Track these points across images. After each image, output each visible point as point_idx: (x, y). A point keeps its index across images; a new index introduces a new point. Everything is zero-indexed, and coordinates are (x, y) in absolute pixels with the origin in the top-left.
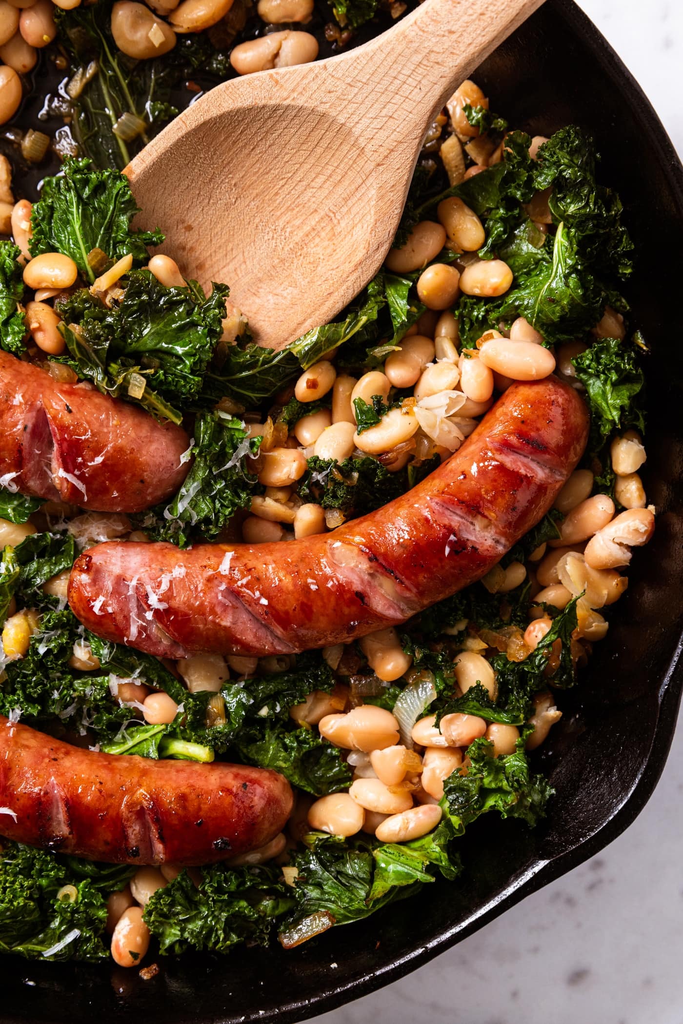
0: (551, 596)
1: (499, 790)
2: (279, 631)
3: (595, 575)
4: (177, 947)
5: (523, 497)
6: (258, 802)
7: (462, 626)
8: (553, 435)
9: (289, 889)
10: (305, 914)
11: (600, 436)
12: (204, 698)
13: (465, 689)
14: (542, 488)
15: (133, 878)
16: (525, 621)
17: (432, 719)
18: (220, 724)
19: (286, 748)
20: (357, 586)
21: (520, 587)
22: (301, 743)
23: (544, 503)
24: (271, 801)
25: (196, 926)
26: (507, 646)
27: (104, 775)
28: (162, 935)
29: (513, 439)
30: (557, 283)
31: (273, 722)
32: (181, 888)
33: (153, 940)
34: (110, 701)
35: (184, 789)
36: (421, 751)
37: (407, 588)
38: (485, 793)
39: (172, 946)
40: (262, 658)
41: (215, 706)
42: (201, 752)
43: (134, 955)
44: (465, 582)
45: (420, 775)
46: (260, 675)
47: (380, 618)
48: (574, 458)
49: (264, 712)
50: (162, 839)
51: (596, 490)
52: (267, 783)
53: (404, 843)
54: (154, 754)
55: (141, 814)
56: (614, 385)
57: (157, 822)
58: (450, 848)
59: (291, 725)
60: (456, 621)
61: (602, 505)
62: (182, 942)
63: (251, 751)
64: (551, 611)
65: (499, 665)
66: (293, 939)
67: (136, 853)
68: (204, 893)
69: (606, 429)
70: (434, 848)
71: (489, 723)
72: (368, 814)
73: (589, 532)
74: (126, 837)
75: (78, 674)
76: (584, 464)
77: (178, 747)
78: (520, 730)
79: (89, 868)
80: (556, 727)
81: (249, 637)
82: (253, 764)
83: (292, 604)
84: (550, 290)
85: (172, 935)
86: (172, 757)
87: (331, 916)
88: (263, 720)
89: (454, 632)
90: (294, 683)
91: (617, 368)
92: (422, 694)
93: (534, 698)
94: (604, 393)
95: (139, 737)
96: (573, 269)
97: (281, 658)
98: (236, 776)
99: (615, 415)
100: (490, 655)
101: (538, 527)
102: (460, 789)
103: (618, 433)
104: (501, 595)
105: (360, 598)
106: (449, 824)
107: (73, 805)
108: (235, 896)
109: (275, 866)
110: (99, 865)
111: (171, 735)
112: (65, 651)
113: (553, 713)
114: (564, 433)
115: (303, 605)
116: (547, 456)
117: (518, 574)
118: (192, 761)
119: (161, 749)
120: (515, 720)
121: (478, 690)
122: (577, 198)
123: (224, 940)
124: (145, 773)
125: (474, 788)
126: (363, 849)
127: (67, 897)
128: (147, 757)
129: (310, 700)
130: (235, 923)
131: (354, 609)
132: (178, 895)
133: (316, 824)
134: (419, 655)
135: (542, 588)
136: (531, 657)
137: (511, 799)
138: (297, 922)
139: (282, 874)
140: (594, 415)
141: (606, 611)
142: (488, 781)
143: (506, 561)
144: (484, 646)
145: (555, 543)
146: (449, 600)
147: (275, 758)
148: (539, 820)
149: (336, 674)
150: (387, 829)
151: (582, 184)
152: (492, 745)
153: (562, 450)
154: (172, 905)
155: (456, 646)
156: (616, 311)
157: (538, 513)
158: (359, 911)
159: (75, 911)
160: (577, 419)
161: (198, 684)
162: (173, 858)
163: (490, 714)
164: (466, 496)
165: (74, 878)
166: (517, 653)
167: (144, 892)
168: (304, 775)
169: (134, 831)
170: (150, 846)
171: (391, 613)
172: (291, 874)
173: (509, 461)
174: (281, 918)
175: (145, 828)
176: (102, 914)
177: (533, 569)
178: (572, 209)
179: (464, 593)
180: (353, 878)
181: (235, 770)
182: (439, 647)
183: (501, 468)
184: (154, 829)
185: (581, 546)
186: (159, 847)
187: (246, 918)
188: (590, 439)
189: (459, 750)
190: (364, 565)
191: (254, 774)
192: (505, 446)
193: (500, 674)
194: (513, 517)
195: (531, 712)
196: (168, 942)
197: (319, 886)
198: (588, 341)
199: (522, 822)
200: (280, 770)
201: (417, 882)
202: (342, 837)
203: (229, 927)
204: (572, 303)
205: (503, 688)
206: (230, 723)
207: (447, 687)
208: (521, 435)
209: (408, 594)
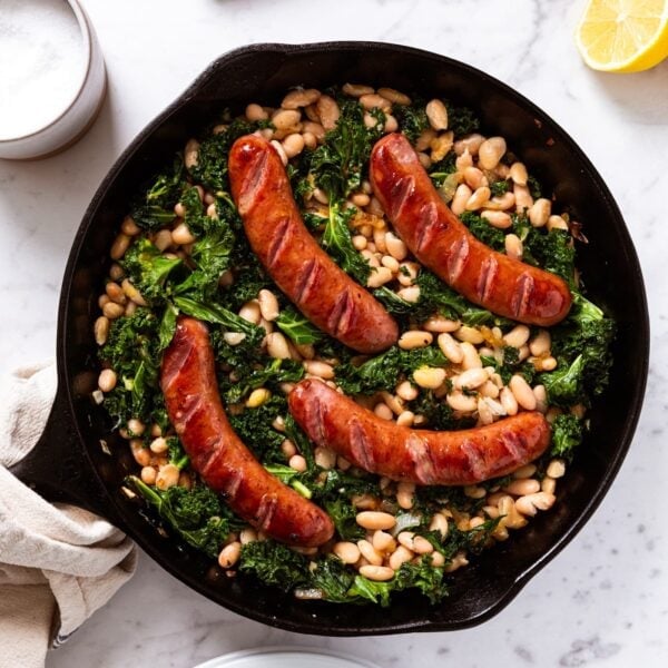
0: (490, 510)
1: (426, 581)
2: (371, 459)
3: (515, 512)
4: (248, 571)
5: (503, 462)
6: (320, 528)
7: (445, 502)
8: (531, 442)
9: (309, 572)
10: (313, 587)
11: (549, 454)
12: (321, 469)
13: (432, 529)
14: (514, 463)
15: (244, 530)
16: (473, 515)
17: (412, 535)
18: (321, 484)
19: (342, 511)
20: (415, 459)
21: (478, 500)
22: (350, 512)
23: (511, 469)
24: (324, 530)
25: (263, 565)
26: (459, 521)
27: (263, 479)
28: (244, 561)
29: (514, 435)
30: (567, 380)
31: (342, 497)
32: (265, 545)
33: (240, 561)
34: (280, 448)
35: (293, 504)
36: (398, 544)
37: (435, 472)
38: (418, 578)
39: (246, 569)
40: (354, 465)
41: (323, 475)
42: (307, 493)
43: (229, 563)
44: (458, 483)
45: (391, 554)
46: (347, 473)
47: (416, 477)
48: (534, 457)
49: (342, 490)
50: (271, 520)
51: (534, 477)
52: (327, 522)
53: (369, 579)
54: (286, 482)
55: (269, 504)
56: (569, 437)
57: (274, 511)
58: (392, 593)
59: (349, 502)
60: (445, 498)
61: (533, 485)
62: (253, 569)
63: (327, 505)
64: (487, 517)
65: (452, 528)
66: (300, 594)
67: (257, 520)
68: (274, 554)
69: (554, 453)
70: (385, 589)
71: (435, 550)
72: (361, 556)
73: (522, 492)
74: (257, 510)
75: (273, 429)
76: (535, 463)
77: (298, 485)
78: (446, 560)
79: (230, 514)
80: (462, 568)
81: (357, 455)
82: (325, 510)
83: (383, 451)
84: (562, 381)
85: (250, 564)
86: (292, 487)
87: (324, 593)
88: (339, 493)
89: (440, 502)
90: (361, 485)
91: (574, 430)
92: (413, 521)
93: (460, 550)
94: (562, 437)
95: (285, 471)
96: (577, 377)
97: (362, 469)
98: (316, 511)
99: (562, 449)
100: (450, 520)
101: (502, 478)
102: (408, 570)
103: (558, 458)
104: (469, 498)
105: (413, 465)
106: (397, 583)
107: (244, 484)
108: (286, 563)
109: (307, 560)
110: (236, 515)
111: (297, 477)
112: (274, 416)
113: (464, 561)
114: (536, 445)
115: (388, 454)
116: (524, 450)
117: (481, 493)
118: (300, 493)
119: (291, 481)
120: (446, 555)
121: (438, 533)
122: (597, 350)
123: (271, 578)
124: (279, 488)
125: (415, 573)
126: (350, 573)
127: (215, 521)
128: (282, 481)
129: (364, 496)
130: (279, 575)
131: (408, 468)
132: (263, 548)
133: (336, 551)
134: (418, 505)
135: (488, 505)
136: (469, 532)
137: (431, 587)
138: (308, 588)
139: (309, 564)
140: (552, 444)
141: (510, 530)
142: (423, 574)
143: (480, 485)
144: (451, 516)
145: (504, 489)
146: (446, 487)
147: (335, 513)
148: (436, 603)
149: (380, 491)
150: (365, 570)
151: (602, 346)
152: (432, 559)
153: (533, 450)
154: (258, 550)
155: (437, 509)
156: (584, 405)
157: (506, 472)
158: (337, 598)
159: (215, 530)
160: (545, 442)
161: (321, 460)
162: (268, 533)
163: (437, 546)
164: (482, 448)
165: (222, 515)
166: (463, 527)
167: (246, 538)
168: (343, 528)
169: (262, 509)
170: (264, 520)
171: (422, 478)
172: (313, 566)
173: (507, 443)
174: (299, 584)
175: (267, 511)
176: (225, 537)
177: (489, 495)
178: (591, 353)
179: (454, 488)
180: (341, 583)
181: (317, 508)
182: (430, 505)
183: (502, 444)
184: (270, 513)
185: (516, 497)
186: (268, 522)
187: (285, 574)
188: (544, 454)
189: (416, 555)
190: (422, 451)
191: (324, 515)
192: (509, 436)
193: (450, 532)
194: (496, 467)
195: (454, 556)
196: (246, 565)
197: (324, 578)
198: (566, 411)
199: (428, 599)
200: (334, 519)
201: (370, 599)
202: (344, 562)
203: (276, 575)
204: (569, 393)
205: (449, 539)
206: (325, 486)
207: (425, 524)
208: (518, 435)
209: (433, 474)
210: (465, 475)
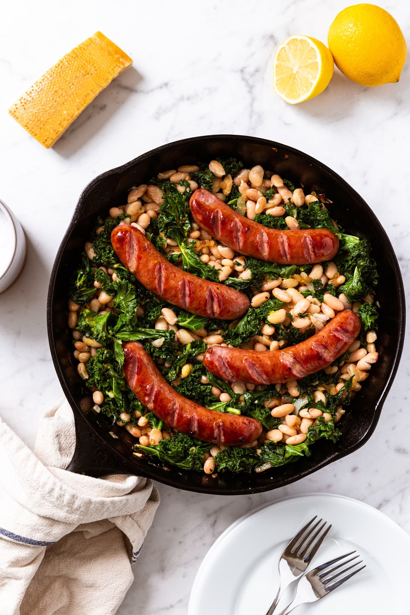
0: (344, 377)
1: (326, 431)
2: (265, 377)
3: (359, 372)
4: (223, 470)
5: (340, 346)
6: (253, 428)
7: (317, 383)
8: (350, 328)
9: (258, 456)
10: (264, 463)
11: (364, 330)
12: (239, 395)
13: (317, 401)
14: (346, 344)
15: (211, 448)
16: (336, 383)
17: (307, 409)
18: (243, 404)
19: (262, 414)
20: (289, 366)
21: (335, 373)
22: (266, 412)
23: (346, 348)
24: (256, 428)
25: (230, 463)
26: (330, 390)
27: (209, 414)
28: (219, 466)
29: (339, 328)
30: (354, 284)
31: (258, 405)
32: (227, 451)
33: (216, 467)
34: (211, 394)
35: (232, 421)
36: (302, 418)
37: (304, 368)
38: (321, 431)
39: (222, 469)
40: (257, 385)
41: (242, 398)
42: (238, 412)
43: (211, 470)
44: (320, 369)
45: (300, 426)
46: (255, 391)
47: (295, 376)
48: (356, 336)
49: (256, 402)
50: (224, 435)
51: (360, 347)
52: (256, 423)
53: (294, 445)
54: (223, 411)
55: (219, 427)
56: (370, 316)
57: (223, 430)
58: (309, 446)
59: (263, 407)
60: (316, 381)
61: (362, 352)
62: (226, 468)
63: (252, 413)
64: (344, 381)
65: (327, 396)
66: (258, 470)
67: (216, 439)
68: (233, 454)
69: (366, 329)
70: (305, 446)
71: (323, 412)
72: (284, 434)
73: (358, 359)
74: (213, 433)
75: (202, 384)
76: (358, 339)
77: (230, 409)
78: (332, 415)
79: (199, 443)
80: (343, 416)
81: (255, 378)
82: (252, 417)
83: (270, 369)
84: (352, 286)
85: (223, 465)
86: (228, 412)
87: (271, 463)
88: (255, 404)
89: (315, 384)
90: (266, 394)
91: (371, 311)
92: (304, 402)
93: (338, 406)
94: (367, 317)
95: (219, 405)
96: (359, 280)
97: (262, 385)
98: (247, 420)
99: (369, 324)
100: (324, 392)
101: (343, 355)
102: (313, 430)
103: (369, 330)
104: (330, 375)
105: (289, 370)
106: (310, 439)
107: (200, 422)
108: (243, 456)
109: (254, 450)
110: (203, 442)
111: (228, 406)
112: (200, 377)
113: (343, 411)
114: (354, 328)
115: (273, 370)
116: (348, 334)
117: (335, 369)
118: (233, 414)
119: (225, 409)
120: (331, 412)
121: (321, 402)
122: (364, 260)
123: (238, 468)
124: (220, 415)
125: (317, 430)
126: (281, 447)
127: (193, 450)
128: (221, 411)
129: (270, 400)
130: (242, 464)
131: (287, 373)
132: (226, 454)
133: (268, 438)
134: (302, 391)
135: (342, 374)
136: (338, 394)
137: (330, 433)
138: (261, 465)
139: (256, 451)
140: (363, 324)
141: (360, 383)
142: (322, 428)
143: (332, 365)
144: (324, 389)
145: (348, 361)
146: (314, 374)
147: (258, 416)
148: (337, 441)
149: (278, 393)
150: (289, 441)
151: (366, 257)
152: (324, 418)
153: (353, 332)
154: (224, 456)
155: (314, 389)
156: (371, 294)
157: (343, 351)
158: (280, 463)
159: (195, 455)
160: (358, 324)
161: (237, 390)
162: (225, 444)
163: (324, 409)
164: (324, 343)
165: (195, 445)
166: (333, 392)
167: (214, 453)
168: (266, 423)
169: (216, 431)
170: (220, 437)
171: (298, 375)
172: (259, 451)
173: (337, 334)
174: (255, 465)
175: (220, 431)
176: (203, 457)
177: (340, 368)
178: (362, 263)
179: (319, 373)
180: (279, 454)
181: (247, 418)
182: (309, 388)
183: (334, 336)
184: (222, 432)
185: (356, 363)
186: (223, 438)
187: (245, 463)
188: (361, 331)
189: (313, 420)
190: (292, 360)
191: (252, 420)
192: (336, 330)
193: (327, 399)
194: (337, 351)
195: (336, 411)
196: (221, 468)
197: (268, 455)
198: (362, 302)
199: (332, 441)
200: (259, 420)
201: (298, 456)
202: (276, 442)
203: (240, 465)
204: (359, 291)
205: (328, 403)
206: (246, 404)
207: (312, 400)
208: (341, 327)
209: (303, 370)
210: (321, 362)
